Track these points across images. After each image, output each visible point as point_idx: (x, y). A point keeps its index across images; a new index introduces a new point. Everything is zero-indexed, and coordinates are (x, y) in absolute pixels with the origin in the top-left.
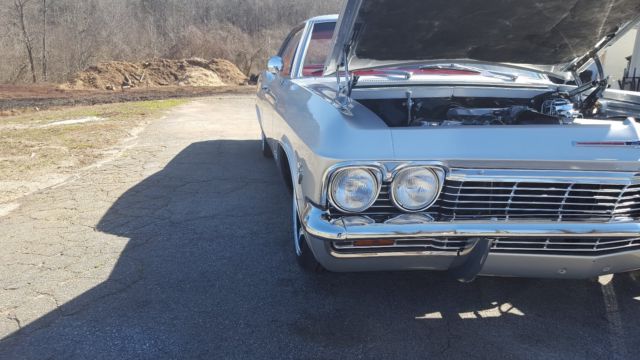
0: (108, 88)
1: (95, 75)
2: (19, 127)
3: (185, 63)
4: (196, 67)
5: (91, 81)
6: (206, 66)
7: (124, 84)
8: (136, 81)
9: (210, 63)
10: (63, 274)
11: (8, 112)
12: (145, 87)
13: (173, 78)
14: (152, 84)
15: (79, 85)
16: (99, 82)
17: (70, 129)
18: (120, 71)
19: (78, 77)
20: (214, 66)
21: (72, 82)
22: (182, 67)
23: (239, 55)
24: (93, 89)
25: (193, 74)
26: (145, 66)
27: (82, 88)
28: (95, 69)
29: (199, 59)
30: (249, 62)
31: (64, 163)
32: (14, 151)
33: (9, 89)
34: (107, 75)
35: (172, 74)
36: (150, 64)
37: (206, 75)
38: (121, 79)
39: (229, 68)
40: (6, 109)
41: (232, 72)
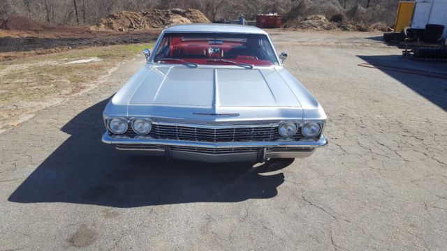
0: (120, 30)
1: (112, 21)
2: (54, 63)
3: (170, 12)
4: (177, 15)
5: (109, 25)
6: (183, 15)
7: (130, 27)
8: (137, 25)
9: (186, 12)
10: (38, 149)
11: (53, 50)
12: (143, 29)
13: (161, 23)
14: (148, 27)
15: (102, 28)
16: (115, 25)
17: (78, 67)
18: (128, 18)
19: (101, 22)
20: (189, 15)
21: (98, 25)
22: (167, 16)
23: (208, 5)
24: (111, 30)
25: (174, 21)
26: (144, 15)
27: (104, 30)
28: (113, 16)
29: (179, 10)
30: (215, 10)
31: (64, 92)
32: (44, 82)
33: (60, 30)
34: (120, 21)
35: (161, 20)
36: (147, 13)
37: (183, 21)
38: (128, 24)
39: (199, 16)
40: (53, 47)
41: (200, 19)
